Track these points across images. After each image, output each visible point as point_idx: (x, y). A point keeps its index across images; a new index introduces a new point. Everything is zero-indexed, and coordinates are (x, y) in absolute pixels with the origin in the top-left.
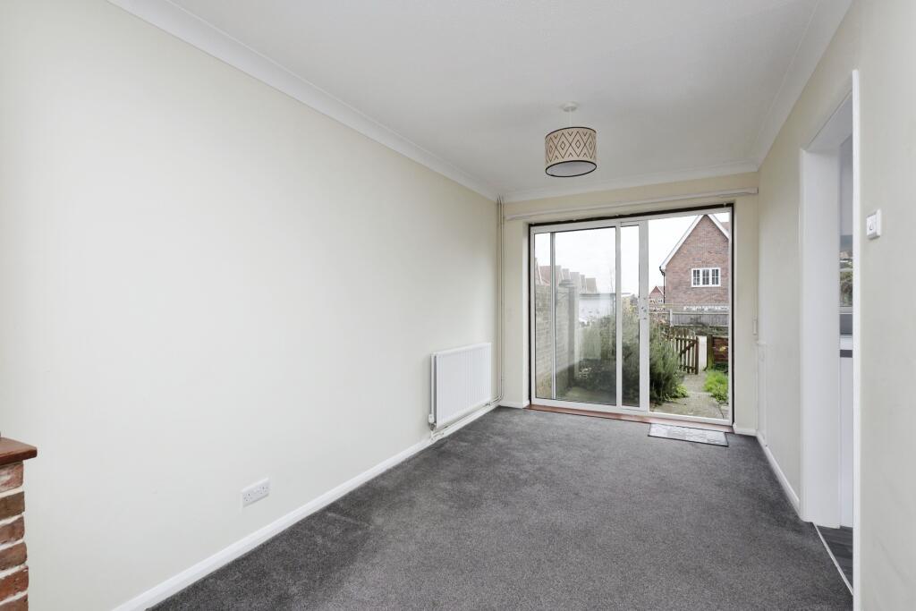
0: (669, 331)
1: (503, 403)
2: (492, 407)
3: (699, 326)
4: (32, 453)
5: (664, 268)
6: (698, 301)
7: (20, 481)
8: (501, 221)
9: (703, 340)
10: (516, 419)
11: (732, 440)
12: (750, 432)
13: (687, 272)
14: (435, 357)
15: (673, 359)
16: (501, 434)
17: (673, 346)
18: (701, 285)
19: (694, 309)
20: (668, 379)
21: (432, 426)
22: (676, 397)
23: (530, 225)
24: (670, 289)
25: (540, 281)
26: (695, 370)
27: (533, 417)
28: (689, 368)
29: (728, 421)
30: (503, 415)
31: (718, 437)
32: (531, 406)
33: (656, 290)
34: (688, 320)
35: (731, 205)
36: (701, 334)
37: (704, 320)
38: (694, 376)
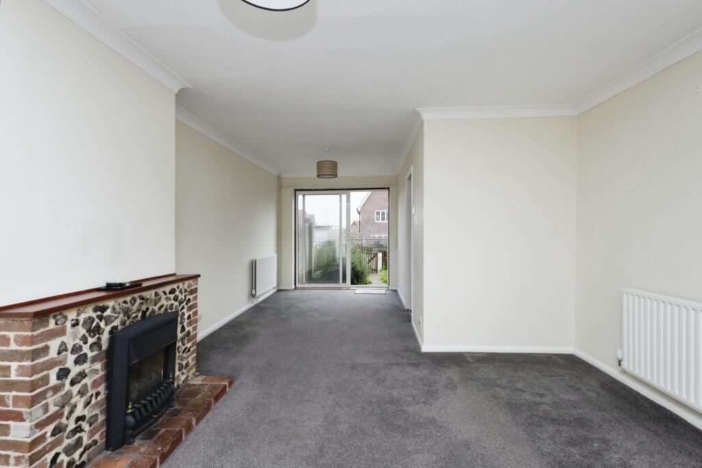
0: (363, 249)
1: (280, 288)
2: (275, 290)
3: (379, 245)
4: (199, 276)
5: (359, 209)
6: (379, 232)
7: (197, 284)
8: (280, 187)
9: (380, 255)
10: (291, 294)
11: (388, 292)
12: (394, 288)
13: (373, 213)
14: (255, 261)
15: (365, 263)
16: (286, 299)
17: (366, 258)
18: (381, 221)
19: (377, 236)
20: (362, 274)
21: (253, 296)
22: (366, 284)
23: (296, 190)
24: (363, 222)
25: (300, 222)
26: (376, 271)
27: (298, 292)
28: (373, 270)
29: (387, 286)
30: (282, 293)
31: (383, 291)
32: (296, 288)
33: (354, 223)
34: (373, 243)
35: (388, 188)
36: (380, 251)
37: (382, 243)
38: (375, 274)
